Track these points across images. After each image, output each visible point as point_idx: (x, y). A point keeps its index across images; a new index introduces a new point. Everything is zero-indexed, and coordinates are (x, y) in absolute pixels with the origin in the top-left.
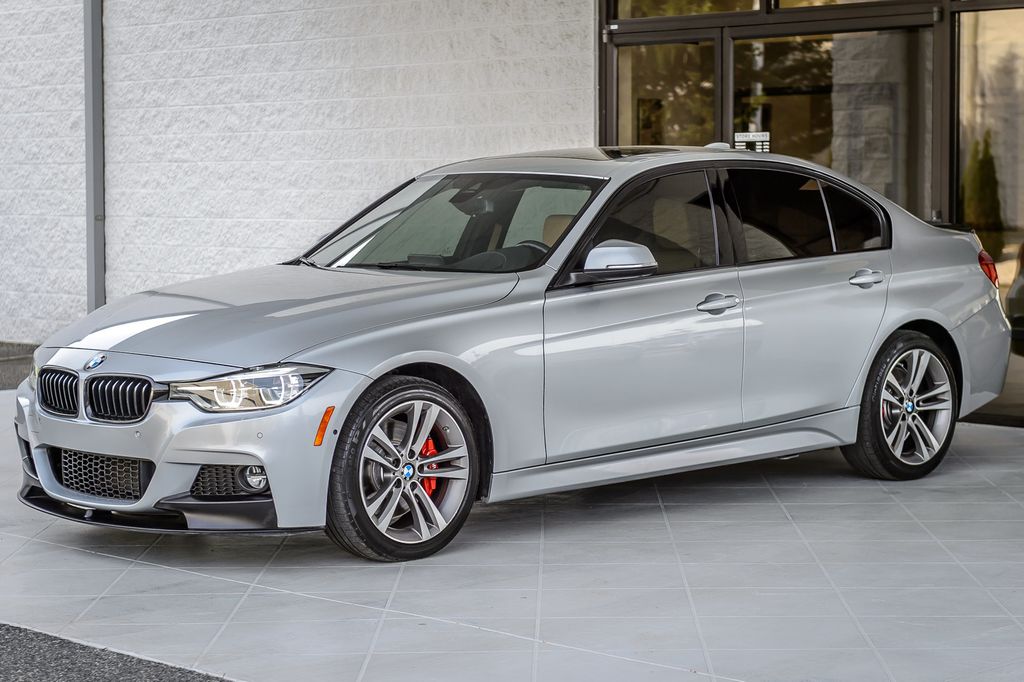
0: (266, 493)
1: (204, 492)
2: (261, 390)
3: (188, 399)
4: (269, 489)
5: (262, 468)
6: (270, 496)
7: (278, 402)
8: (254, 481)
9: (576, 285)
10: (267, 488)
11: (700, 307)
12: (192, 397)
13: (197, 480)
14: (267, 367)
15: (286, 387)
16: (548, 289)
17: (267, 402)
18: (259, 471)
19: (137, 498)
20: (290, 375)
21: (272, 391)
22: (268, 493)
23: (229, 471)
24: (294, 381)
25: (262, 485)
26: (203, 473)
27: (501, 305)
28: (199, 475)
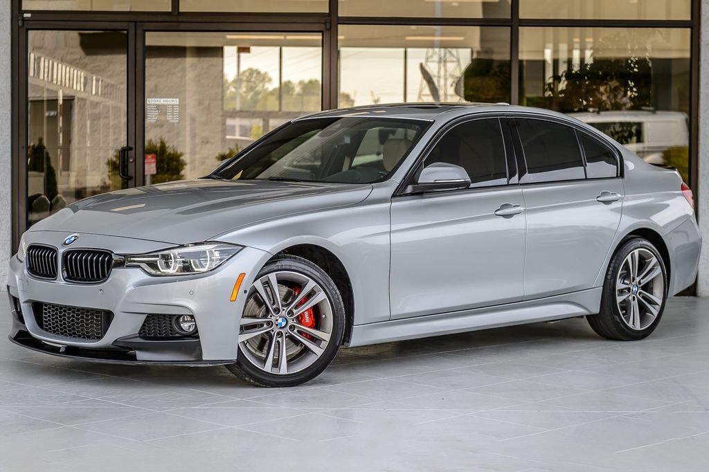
0: (195, 334)
1: (149, 334)
2: (192, 261)
3: (139, 267)
4: (197, 332)
5: (192, 317)
6: (198, 337)
7: (205, 270)
8: (185, 326)
9: (412, 194)
10: (196, 331)
11: (497, 213)
12: (142, 265)
13: (144, 325)
14: (196, 244)
15: (210, 258)
16: (394, 196)
17: (196, 270)
18: (189, 319)
19: (99, 338)
20: (214, 250)
21: (200, 261)
22: (196, 334)
23: (168, 319)
24: (217, 254)
25: (191, 330)
26: (148, 321)
27: (361, 205)
28: (145, 322)
